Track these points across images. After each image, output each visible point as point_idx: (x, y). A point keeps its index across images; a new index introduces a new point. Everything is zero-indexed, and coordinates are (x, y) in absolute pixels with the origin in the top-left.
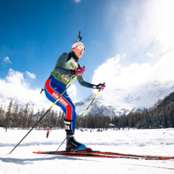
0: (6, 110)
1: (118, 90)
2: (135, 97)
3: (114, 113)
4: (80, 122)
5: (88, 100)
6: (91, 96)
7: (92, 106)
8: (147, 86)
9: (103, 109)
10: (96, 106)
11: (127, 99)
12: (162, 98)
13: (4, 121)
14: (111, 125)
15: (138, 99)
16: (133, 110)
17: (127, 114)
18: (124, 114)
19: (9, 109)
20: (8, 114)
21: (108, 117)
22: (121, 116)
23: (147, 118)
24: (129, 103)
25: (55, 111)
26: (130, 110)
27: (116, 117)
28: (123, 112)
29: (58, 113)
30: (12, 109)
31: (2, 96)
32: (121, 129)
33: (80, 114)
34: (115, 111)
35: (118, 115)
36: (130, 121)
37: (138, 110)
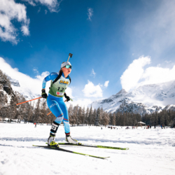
0: (35, 107)
1: (150, 86)
2: (170, 94)
3: (145, 111)
4: (108, 119)
5: (117, 97)
6: (120, 93)
7: (121, 103)
9: (133, 106)
10: (125, 103)
11: (160, 95)
13: (34, 117)
14: (141, 122)
15: (173, 96)
16: (166, 107)
17: (159, 112)
18: (156, 112)
19: (38, 106)
20: (37, 110)
21: (138, 115)
22: (153, 114)
24: (162, 100)
25: (82, 108)
26: (163, 107)
27: (146, 115)
28: (154, 109)
29: (85, 110)
30: (40, 105)
31: (30, 93)
32: (153, 127)
33: (108, 111)
34: (146, 108)
35: (149, 112)
36: (163, 119)
37: (172, 107)
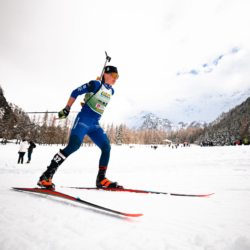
0: (41, 125)
2: (196, 109)
3: (170, 127)
7: (145, 119)
8: (211, 97)
9: (158, 123)
10: (150, 120)
11: (187, 111)
12: (227, 110)
15: (199, 111)
17: (185, 128)
19: (45, 122)
20: (44, 127)
21: (164, 132)
23: (209, 133)
26: (189, 123)
28: (180, 126)
35: (174, 129)
37: (198, 124)
